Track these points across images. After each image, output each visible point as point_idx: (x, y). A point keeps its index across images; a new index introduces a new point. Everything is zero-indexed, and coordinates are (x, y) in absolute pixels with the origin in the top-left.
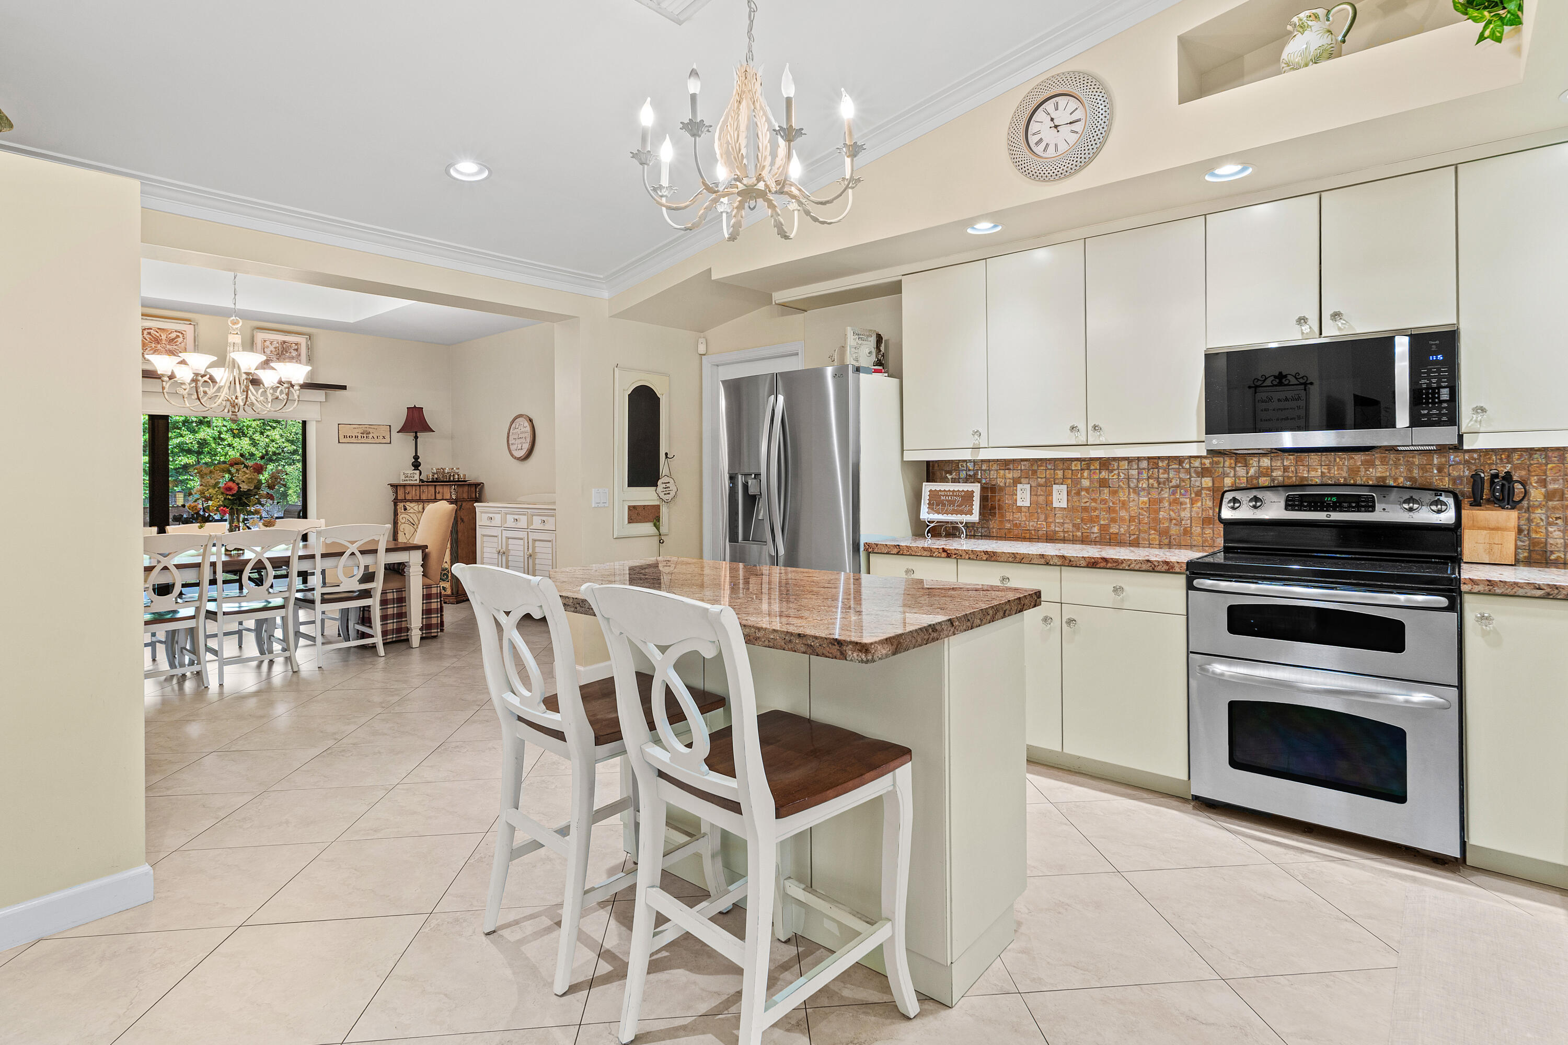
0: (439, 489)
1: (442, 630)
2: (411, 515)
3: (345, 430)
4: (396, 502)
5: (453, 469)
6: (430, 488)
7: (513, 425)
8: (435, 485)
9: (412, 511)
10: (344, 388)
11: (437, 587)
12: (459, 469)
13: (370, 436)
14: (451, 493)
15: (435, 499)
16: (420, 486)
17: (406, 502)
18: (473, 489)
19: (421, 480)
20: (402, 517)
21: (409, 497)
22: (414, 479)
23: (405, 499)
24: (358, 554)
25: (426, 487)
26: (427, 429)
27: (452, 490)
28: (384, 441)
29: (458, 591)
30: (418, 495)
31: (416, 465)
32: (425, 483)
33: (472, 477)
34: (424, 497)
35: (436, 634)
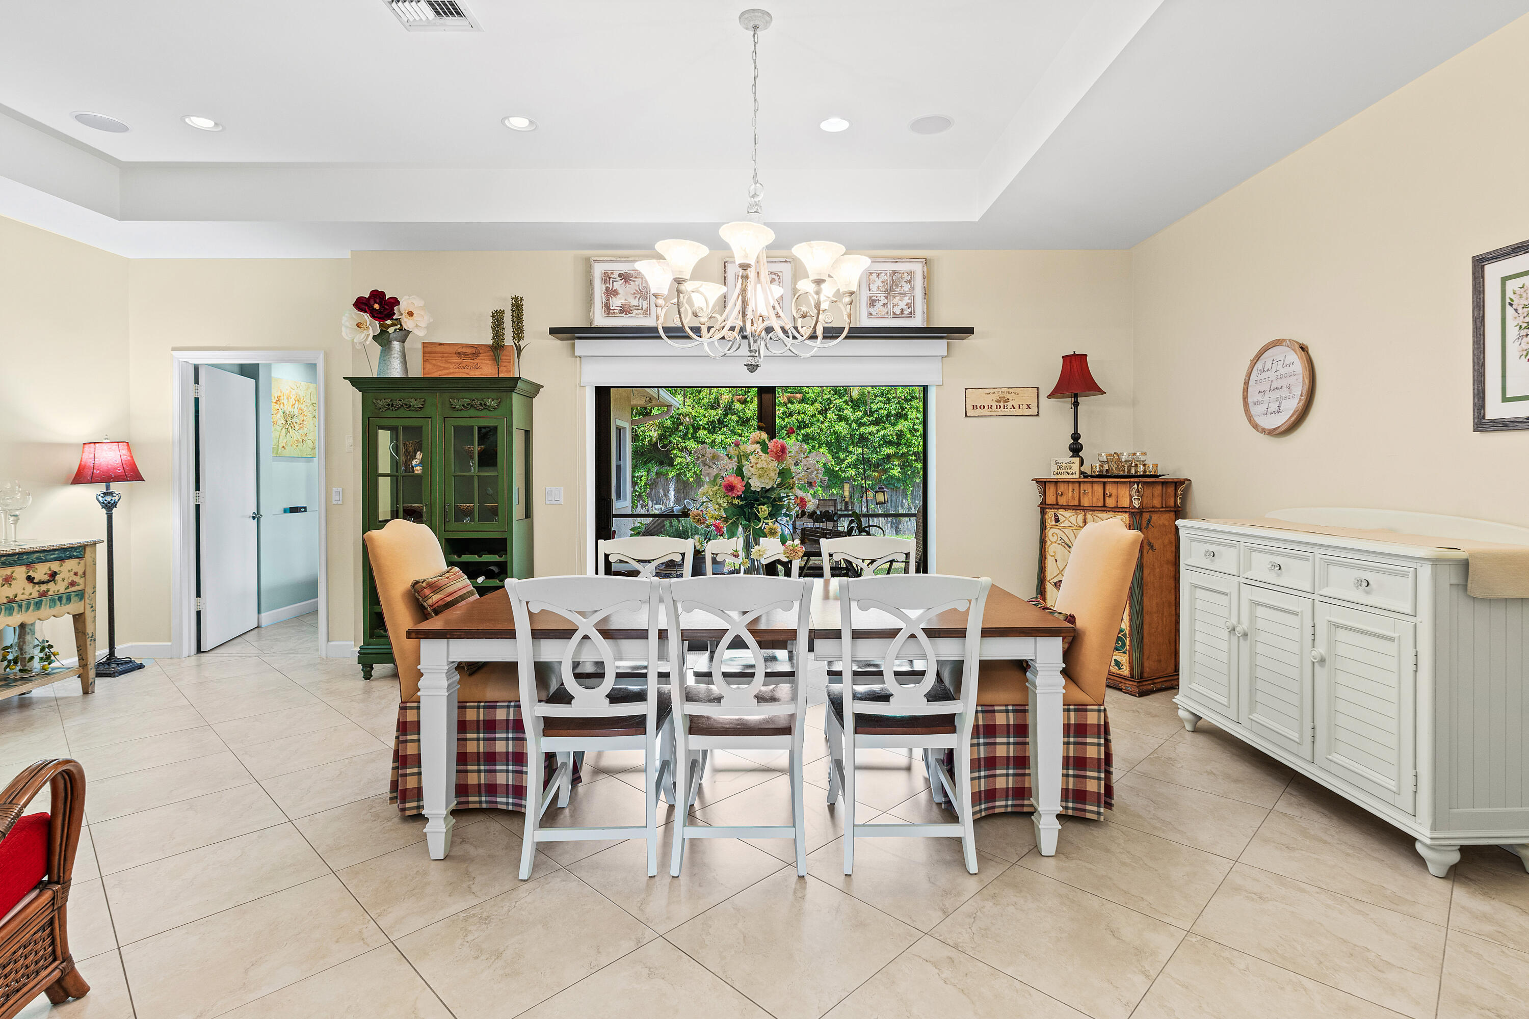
0: (1110, 489)
1: (1109, 806)
2: (1066, 531)
3: (976, 398)
4: (1044, 507)
5: (1134, 454)
6: (1096, 487)
7: (1259, 365)
8: (1104, 483)
9: (1066, 523)
10: (969, 331)
11: (1099, 711)
12: (1145, 454)
13: (1009, 404)
14: (1131, 497)
15: (1104, 506)
16: (1080, 483)
17: (1058, 509)
18: (1171, 490)
19: (1082, 473)
20: (1052, 533)
21: (1062, 501)
22: (1072, 471)
23: (1057, 504)
24: (922, 636)
25: (1089, 485)
26: (1093, 388)
27: (1133, 493)
28: (1029, 412)
29: (1142, 673)
30: (1077, 498)
31: (1076, 449)
32: (1090, 479)
33: (1169, 469)
34: (1086, 502)
35: (1094, 817)
